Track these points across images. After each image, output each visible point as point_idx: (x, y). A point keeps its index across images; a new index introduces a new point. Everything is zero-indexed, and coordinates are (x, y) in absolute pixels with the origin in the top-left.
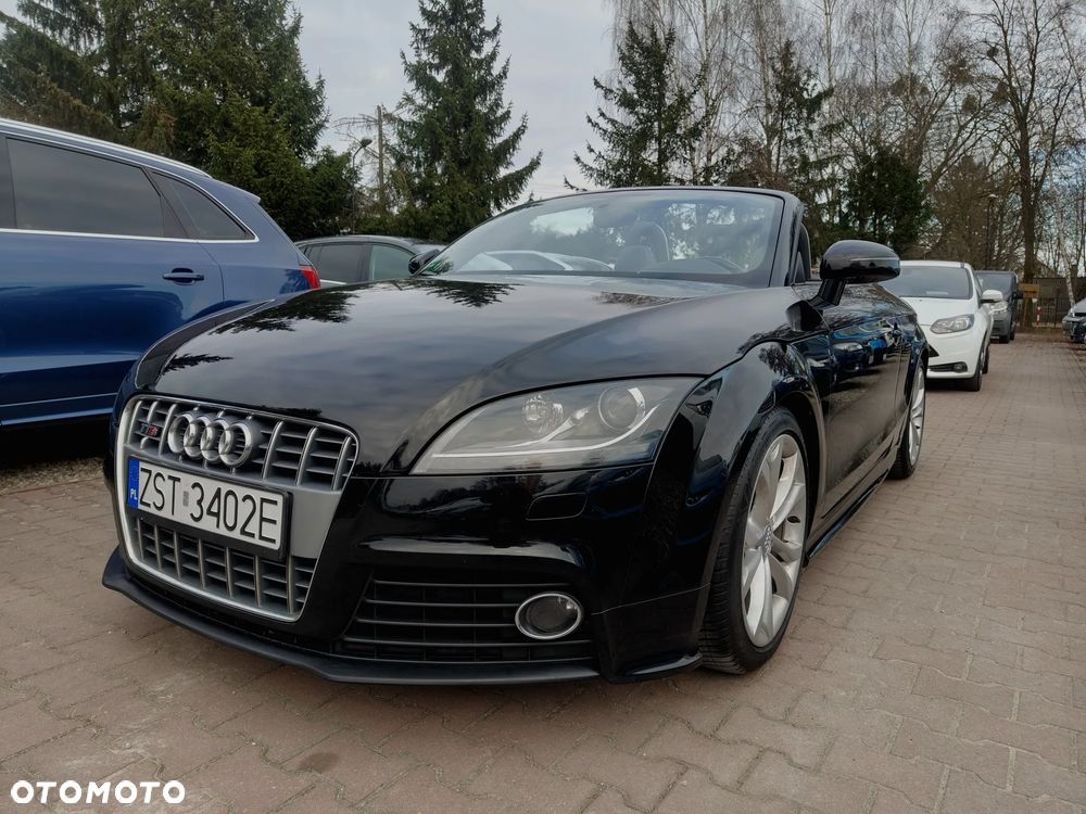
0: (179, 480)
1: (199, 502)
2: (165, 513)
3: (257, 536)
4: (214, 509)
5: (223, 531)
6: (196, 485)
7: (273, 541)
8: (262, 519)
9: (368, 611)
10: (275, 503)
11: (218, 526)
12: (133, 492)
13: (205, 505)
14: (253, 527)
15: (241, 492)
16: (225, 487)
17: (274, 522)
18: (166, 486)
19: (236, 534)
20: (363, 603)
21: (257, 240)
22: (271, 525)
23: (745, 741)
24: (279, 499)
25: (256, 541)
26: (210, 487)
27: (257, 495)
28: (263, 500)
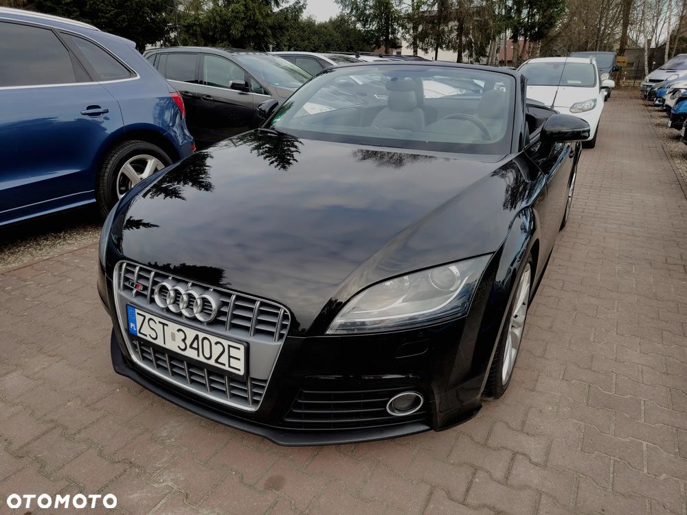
0: (167, 325)
1: (184, 340)
2: (159, 342)
3: (227, 365)
4: (195, 345)
5: (201, 359)
6: (179, 330)
7: (239, 370)
8: (230, 357)
9: (299, 406)
10: (239, 349)
11: (198, 355)
12: (132, 325)
13: (188, 342)
14: (224, 359)
15: (214, 339)
16: (201, 335)
17: (239, 359)
18: (159, 328)
19: (212, 362)
20: (296, 401)
21: (138, 77)
22: (237, 361)
23: (503, 448)
24: (242, 347)
25: (226, 368)
26: (191, 334)
27: (226, 343)
28: (229, 346)
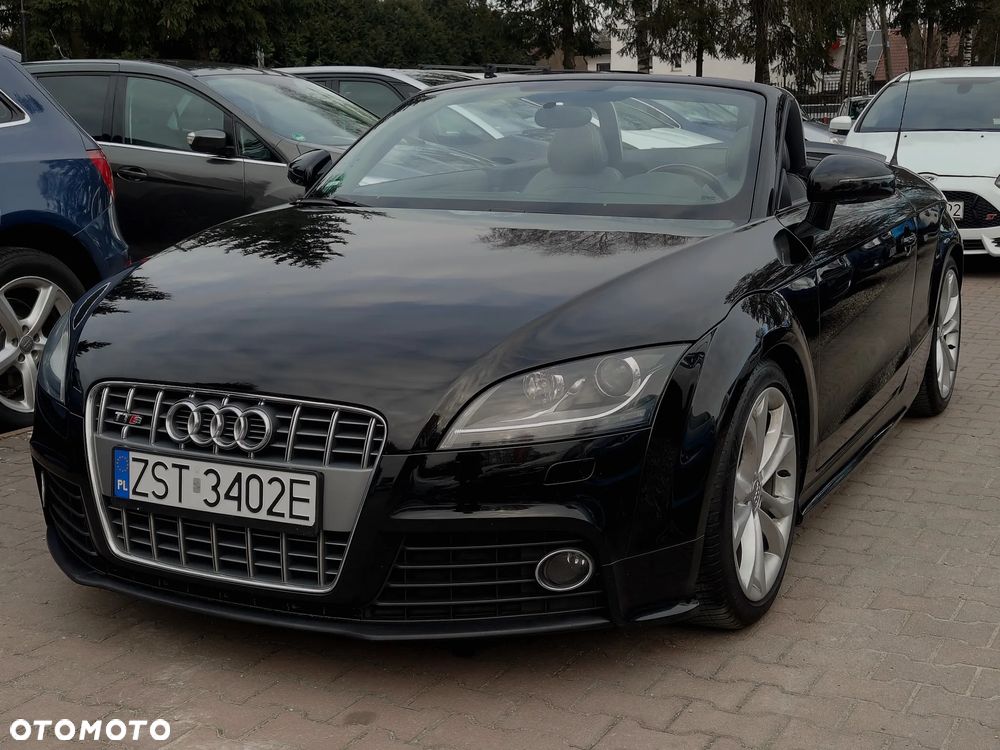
0: (187, 468)
1: (215, 488)
2: (171, 501)
3: (287, 515)
4: (234, 493)
5: (245, 513)
6: (207, 472)
7: (307, 519)
8: (292, 499)
9: (398, 576)
10: (307, 483)
11: (239, 509)
12: (120, 483)
13: (222, 490)
14: (283, 507)
15: (265, 475)
16: (246, 472)
17: (307, 501)
18: (170, 476)
19: (262, 515)
20: (395, 567)
22: (304, 504)
23: (743, 680)
24: (312, 479)
25: (287, 520)
26: (227, 473)
27: (286, 477)
28: (292, 482)
